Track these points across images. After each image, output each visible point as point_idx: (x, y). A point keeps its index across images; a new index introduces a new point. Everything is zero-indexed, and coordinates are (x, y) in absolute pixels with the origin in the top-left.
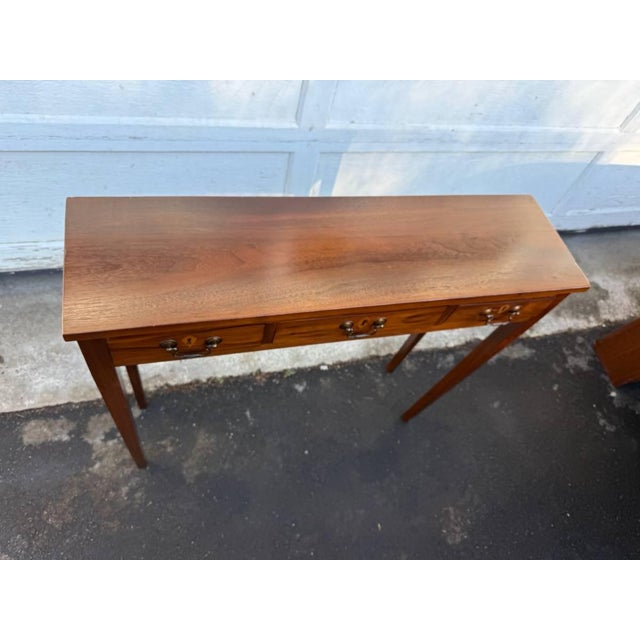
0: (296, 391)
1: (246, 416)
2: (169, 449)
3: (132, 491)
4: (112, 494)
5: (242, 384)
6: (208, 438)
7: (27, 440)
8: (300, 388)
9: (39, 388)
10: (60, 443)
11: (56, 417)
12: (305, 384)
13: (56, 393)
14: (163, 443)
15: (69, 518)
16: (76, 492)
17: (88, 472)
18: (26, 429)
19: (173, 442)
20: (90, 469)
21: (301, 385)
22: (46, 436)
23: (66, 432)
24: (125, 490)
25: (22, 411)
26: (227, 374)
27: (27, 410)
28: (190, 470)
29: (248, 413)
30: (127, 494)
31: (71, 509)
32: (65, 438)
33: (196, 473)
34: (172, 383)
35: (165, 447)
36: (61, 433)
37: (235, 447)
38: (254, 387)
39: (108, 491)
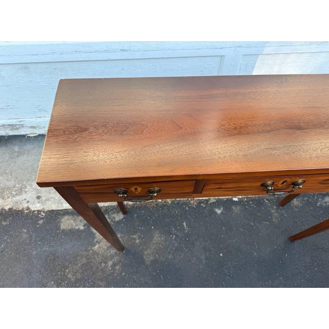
0: (216, 212)
1: (183, 225)
2: (137, 241)
3: (114, 265)
4: (103, 265)
5: (182, 205)
6: (160, 237)
7: (63, 227)
8: (219, 211)
10: (78, 230)
12: (222, 209)
14: (134, 237)
15: (79, 276)
16: (84, 261)
17: (92, 249)
18: (63, 220)
19: (140, 237)
20: (93, 248)
21: (219, 209)
22: (72, 225)
23: (82, 224)
24: (110, 263)
25: (62, 210)
27: (64, 210)
28: (149, 256)
29: (185, 224)
30: (111, 266)
31: (81, 271)
32: (82, 228)
33: (152, 258)
35: (135, 240)
36: (80, 225)
37: (176, 245)
38: (189, 207)
39: (101, 263)
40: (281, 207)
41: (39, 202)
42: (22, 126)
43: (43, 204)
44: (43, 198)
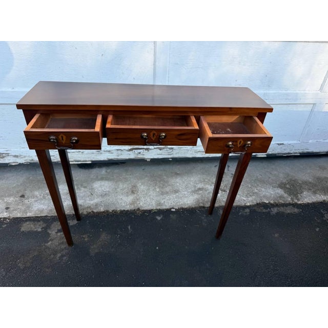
0: (157, 219)
1: (128, 228)
2: (86, 239)
3: (62, 256)
4: (52, 256)
5: (129, 214)
6: (107, 236)
7: (23, 229)
8: (159, 218)
9: (35, 209)
10: (36, 232)
11: (39, 221)
12: (162, 216)
13: (42, 211)
14: (84, 236)
15: (28, 264)
16: (36, 253)
17: (45, 245)
18: (24, 225)
19: (88, 236)
20: (46, 244)
21: (159, 216)
22: (31, 228)
23: (41, 227)
24: (59, 255)
25: (25, 218)
26: (122, 209)
27: (27, 217)
28: (94, 249)
29: (129, 227)
30: (60, 257)
31: (31, 261)
32: (40, 230)
33: (96, 251)
34: (95, 211)
35: (84, 238)
36: (38, 228)
37: (119, 242)
38: (135, 216)
39: (50, 255)
40: (209, 216)
41: (6, 212)
42: (8, 155)
43: (10, 213)
44: (12, 209)
